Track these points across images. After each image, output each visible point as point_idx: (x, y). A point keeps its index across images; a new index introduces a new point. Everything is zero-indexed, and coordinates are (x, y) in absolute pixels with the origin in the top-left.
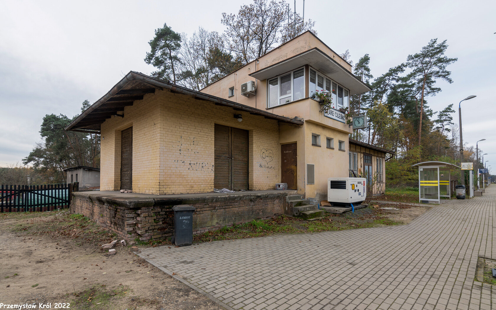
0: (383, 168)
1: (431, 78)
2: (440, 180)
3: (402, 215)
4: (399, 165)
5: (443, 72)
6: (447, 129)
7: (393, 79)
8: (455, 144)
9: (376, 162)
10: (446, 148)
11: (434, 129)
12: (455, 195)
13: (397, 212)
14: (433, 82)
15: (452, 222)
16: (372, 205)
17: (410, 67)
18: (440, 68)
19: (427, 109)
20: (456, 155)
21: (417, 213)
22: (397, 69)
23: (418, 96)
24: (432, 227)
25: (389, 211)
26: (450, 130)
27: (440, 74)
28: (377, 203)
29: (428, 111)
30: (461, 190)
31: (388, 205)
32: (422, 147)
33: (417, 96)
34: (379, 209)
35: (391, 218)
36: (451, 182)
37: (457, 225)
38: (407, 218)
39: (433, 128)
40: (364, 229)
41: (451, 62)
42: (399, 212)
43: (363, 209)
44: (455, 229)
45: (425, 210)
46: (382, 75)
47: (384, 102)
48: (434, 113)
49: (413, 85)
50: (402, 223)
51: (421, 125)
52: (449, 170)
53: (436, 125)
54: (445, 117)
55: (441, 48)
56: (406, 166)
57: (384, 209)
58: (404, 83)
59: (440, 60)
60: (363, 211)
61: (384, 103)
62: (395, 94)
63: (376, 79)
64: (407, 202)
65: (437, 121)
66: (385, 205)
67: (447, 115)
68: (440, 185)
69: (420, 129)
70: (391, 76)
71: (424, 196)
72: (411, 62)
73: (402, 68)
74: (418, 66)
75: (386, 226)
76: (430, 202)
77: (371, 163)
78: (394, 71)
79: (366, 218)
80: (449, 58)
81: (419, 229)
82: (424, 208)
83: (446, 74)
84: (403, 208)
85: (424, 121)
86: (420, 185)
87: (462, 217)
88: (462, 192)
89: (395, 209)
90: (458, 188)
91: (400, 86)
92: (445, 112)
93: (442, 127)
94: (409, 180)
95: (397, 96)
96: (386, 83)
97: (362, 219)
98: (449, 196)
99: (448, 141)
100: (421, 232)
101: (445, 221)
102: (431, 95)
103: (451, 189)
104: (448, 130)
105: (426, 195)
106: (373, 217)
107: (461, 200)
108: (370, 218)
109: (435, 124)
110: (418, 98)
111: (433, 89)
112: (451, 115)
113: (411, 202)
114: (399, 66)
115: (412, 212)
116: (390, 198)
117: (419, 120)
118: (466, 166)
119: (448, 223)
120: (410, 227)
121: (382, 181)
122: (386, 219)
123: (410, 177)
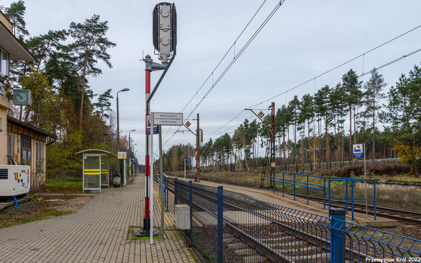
0: (43, 155)
1: (93, 56)
2: (101, 169)
3: (69, 205)
4: (59, 151)
5: (104, 54)
6: (105, 115)
7: (53, 45)
8: (112, 131)
9: (35, 147)
10: (105, 135)
11: (94, 113)
12: (112, 183)
13: (63, 203)
14: (94, 61)
15: (111, 207)
16: (35, 197)
17: (73, 37)
18: (102, 48)
19: (88, 89)
20: (113, 143)
21: (83, 202)
22: (58, 34)
23: (80, 72)
24: (96, 212)
25: (55, 203)
26: (109, 116)
27: (101, 54)
28: (40, 196)
29: (89, 91)
30: (117, 178)
31: (53, 197)
32: (83, 132)
33: (78, 72)
34: (44, 201)
35: (59, 209)
36: (110, 170)
37: (115, 209)
38: (74, 208)
39: (93, 111)
40: (34, 222)
41: (111, 46)
42: (66, 203)
43: (27, 203)
44: (114, 211)
45: (89, 199)
46: (40, 35)
47: (41, 69)
48: (95, 95)
49: (75, 59)
50: (71, 212)
51: (82, 106)
52: (108, 158)
53: (96, 109)
54: (104, 102)
55: (103, 28)
56: (67, 153)
57: (49, 202)
58: (65, 53)
59: (101, 40)
60: (27, 205)
61: (41, 71)
62: (55, 64)
63: (33, 38)
64: (71, 193)
65: (98, 105)
66: (49, 197)
67: (106, 100)
68: (101, 174)
69: (81, 111)
70: (51, 41)
71: (87, 185)
72: (74, 31)
73: (63, 35)
74: (81, 38)
75: (56, 217)
76: (92, 192)
77: (30, 148)
78: (54, 36)
79: (32, 212)
80: (109, 41)
81: (87, 215)
82: (88, 197)
83: (107, 57)
84: (69, 199)
85: (86, 103)
86: (84, 174)
87: (119, 202)
88: (117, 180)
89: (61, 200)
90: (115, 177)
91: (60, 55)
92: (105, 96)
93: (101, 112)
94: (69, 170)
95: (57, 66)
96: (44, 47)
97: (28, 213)
98: (108, 185)
99: (107, 127)
100: (88, 217)
101: (106, 206)
102: (93, 75)
103: (110, 178)
104: (107, 116)
105: (89, 184)
106: (40, 210)
107: (117, 188)
108: (36, 211)
109: (95, 107)
110: (80, 75)
111: (95, 69)
112: (110, 100)
113: (74, 192)
114: (60, 31)
115: (78, 202)
116: (52, 190)
117: (81, 101)
118: (121, 155)
119: (108, 207)
120: (79, 215)
121: (43, 170)
122: (54, 210)
123: (71, 166)
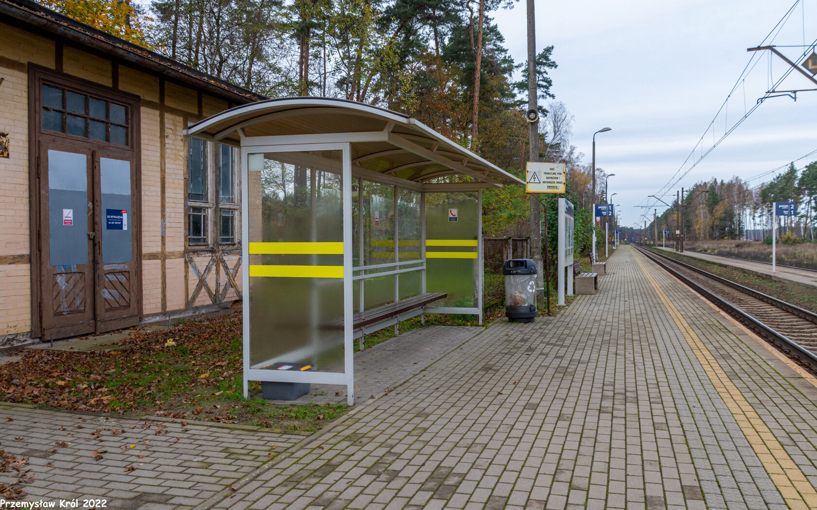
26: (547, 112)
30: (520, 279)
36: (488, 243)
48: (517, 67)
51: (478, 83)
67: (540, 73)
69: (477, 94)
88: (524, 290)
90: (510, 273)
98: (479, 311)
109: (516, 91)
112: (551, 73)
118: (544, 178)
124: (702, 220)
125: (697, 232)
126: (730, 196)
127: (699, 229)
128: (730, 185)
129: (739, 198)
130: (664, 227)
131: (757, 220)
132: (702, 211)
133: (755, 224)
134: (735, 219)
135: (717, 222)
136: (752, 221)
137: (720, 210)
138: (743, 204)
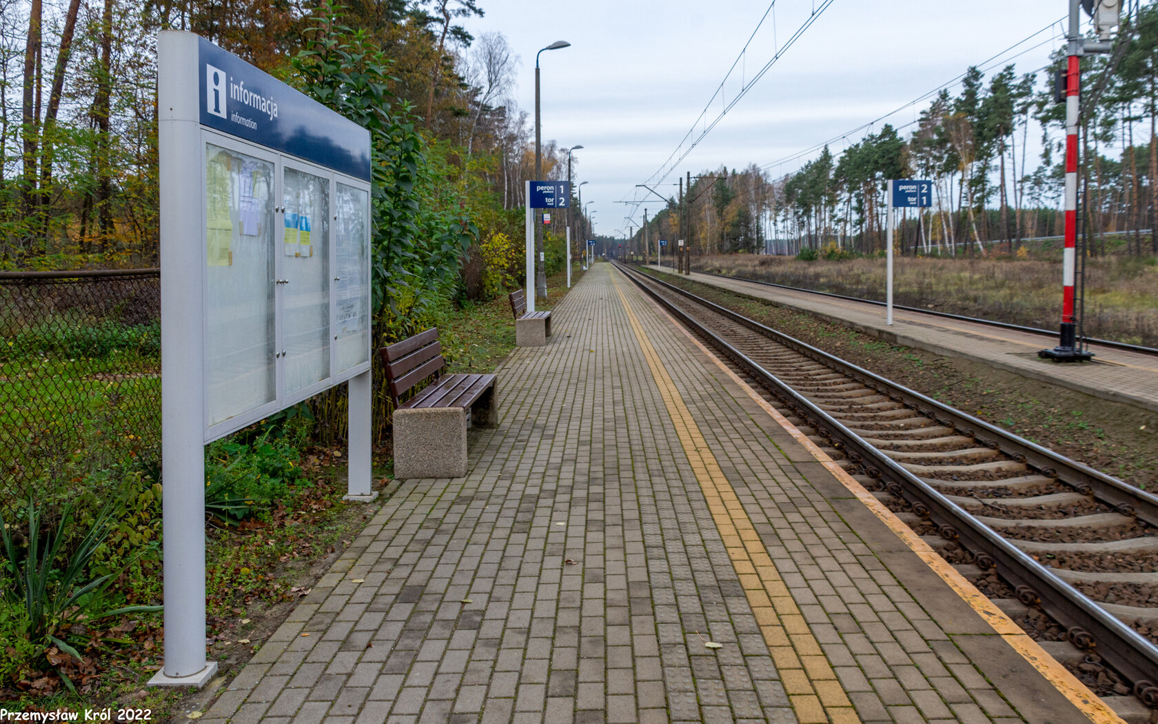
6: (457, 32)
93: (441, 22)
124: (709, 226)
125: (702, 243)
126: (746, 192)
127: (705, 239)
128: (745, 176)
129: (757, 194)
130: (657, 235)
131: (780, 226)
132: (708, 213)
133: (776, 232)
134: (752, 225)
135: (728, 229)
136: (773, 227)
137: (732, 211)
138: (761, 204)
